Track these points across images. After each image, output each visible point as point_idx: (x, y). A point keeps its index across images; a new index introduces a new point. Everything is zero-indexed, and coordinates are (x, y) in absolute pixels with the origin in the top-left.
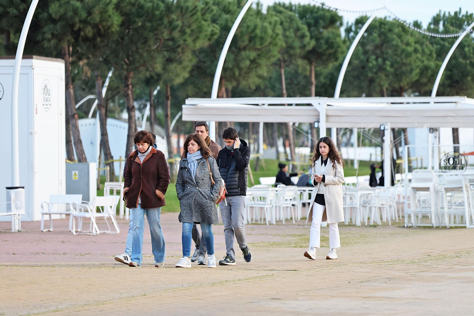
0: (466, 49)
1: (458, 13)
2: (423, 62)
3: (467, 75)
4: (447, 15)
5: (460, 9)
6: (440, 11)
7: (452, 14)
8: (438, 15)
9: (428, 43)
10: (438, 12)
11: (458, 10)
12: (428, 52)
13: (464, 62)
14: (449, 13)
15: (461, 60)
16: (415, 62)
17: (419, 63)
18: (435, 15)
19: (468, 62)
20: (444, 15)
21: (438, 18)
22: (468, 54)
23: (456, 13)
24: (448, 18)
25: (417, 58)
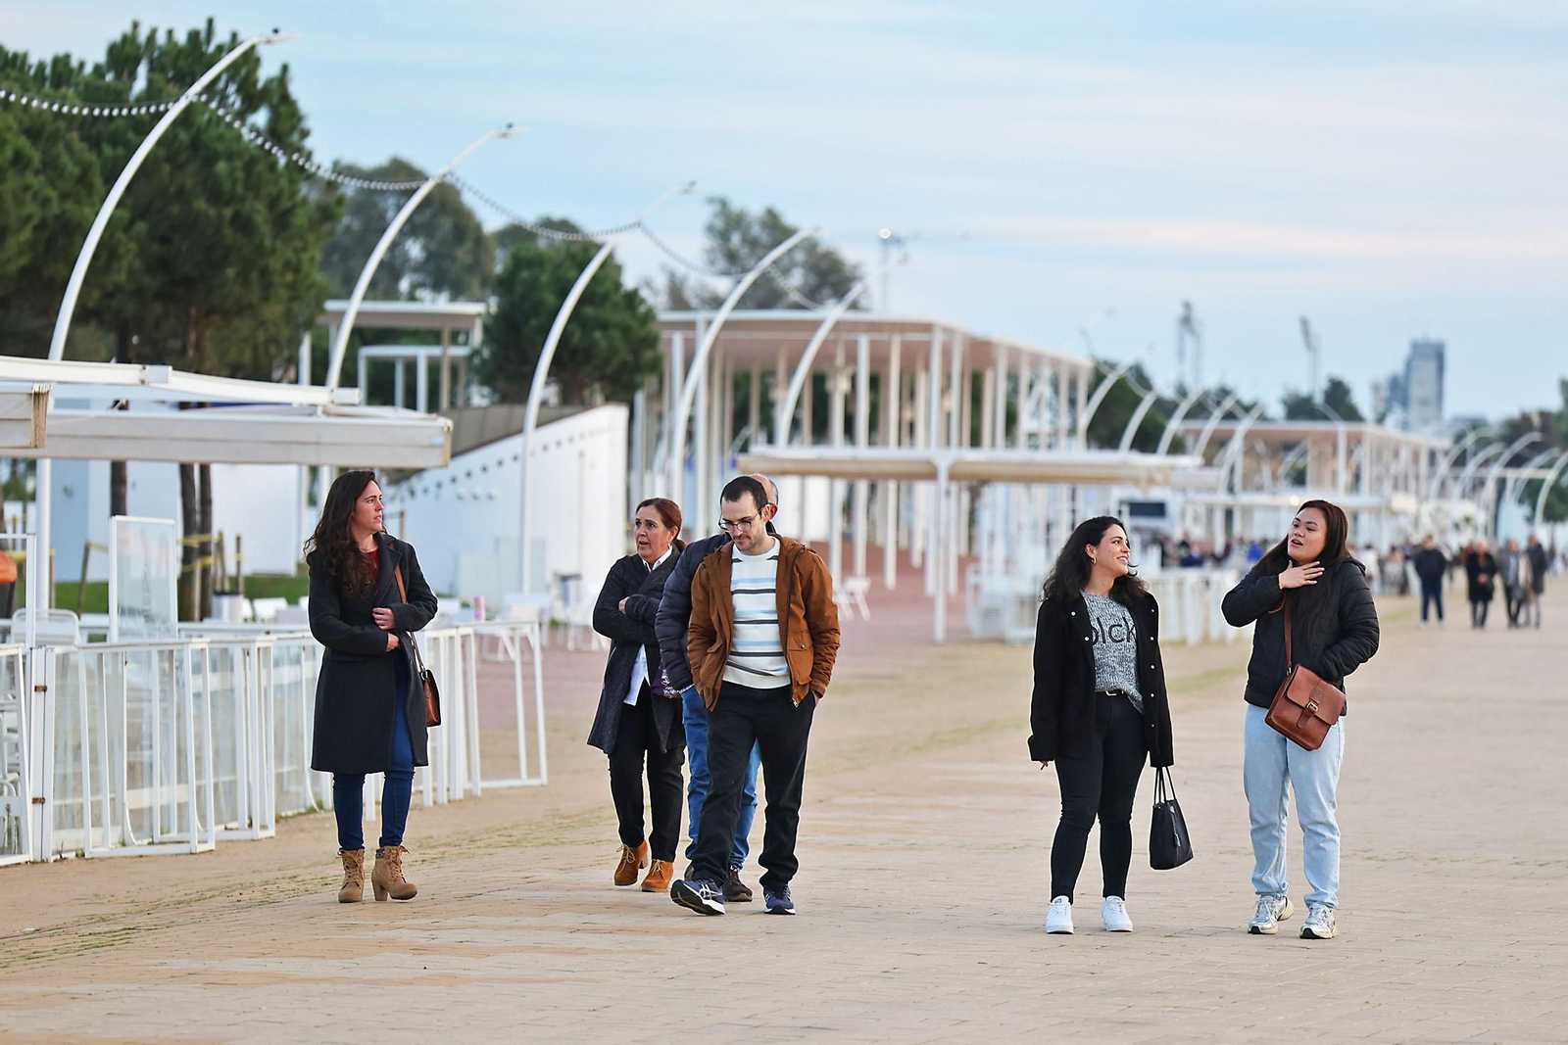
0: (222, 166)
1: (203, 36)
2: (45, 202)
3: (224, 262)
4: (161, 39)
5: (210, 22)
6: (136, 25)
7: (181, 38)
8: (128, 40)
9: (75, 136)
10: (127, 28)
11: (202, 26)
12: (73, 169)
13: (212, 212)
14: (170, 33)
15: (201, 205)
16: (19, 202)
17: (31, 208)
18: (117, 37)
19: (228, 213)
20: (152, 37)
21: (129, 49)
22: (227, 186)
23: (194, 36)
24: (164, 53)
25: (27, 188)
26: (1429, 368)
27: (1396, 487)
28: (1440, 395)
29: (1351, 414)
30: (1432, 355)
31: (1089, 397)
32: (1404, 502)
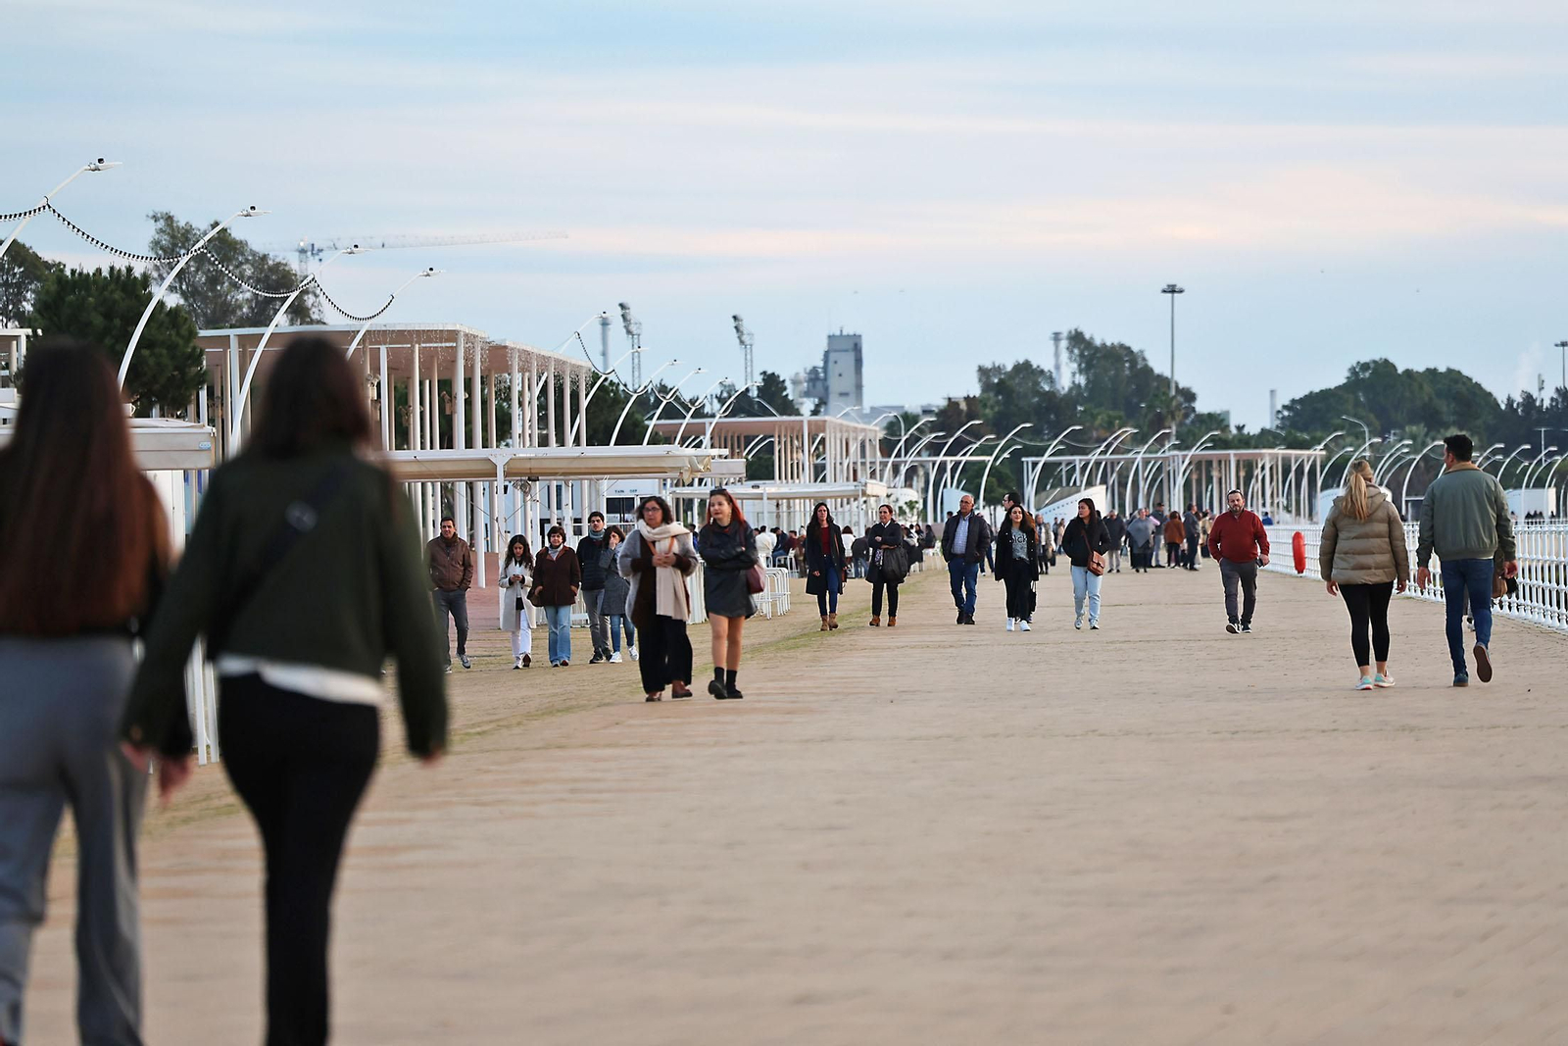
26: (847, 360)
27: (873, 474)
28: (859, 387)
29: (788, 408)
30: (848, 349)
31: (587, 396)
32: (877, 488)
